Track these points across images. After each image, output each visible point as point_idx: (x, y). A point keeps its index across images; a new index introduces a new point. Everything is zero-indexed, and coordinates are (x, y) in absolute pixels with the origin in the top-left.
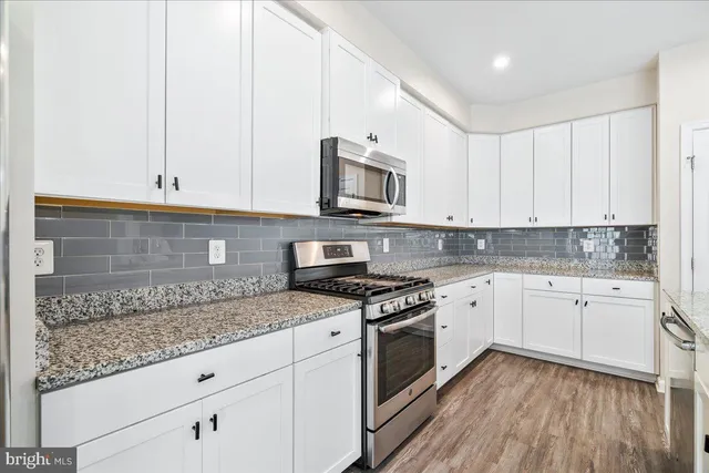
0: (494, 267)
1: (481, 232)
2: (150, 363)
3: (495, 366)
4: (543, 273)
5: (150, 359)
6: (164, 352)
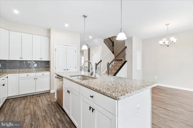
3: (11, 103)
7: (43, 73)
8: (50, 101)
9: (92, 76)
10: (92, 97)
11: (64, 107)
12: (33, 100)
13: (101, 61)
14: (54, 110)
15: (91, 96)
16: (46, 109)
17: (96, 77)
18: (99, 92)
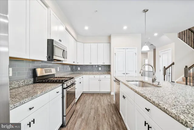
0: (83, 74)
1: (79, 66)
2: (17, 107)
3: (84, 96)
4: (93, 75)
5: (17, 105)
6: (20, 103)
7: (105, 76)
8: (110, 102)
9: (154, 83)
10: (148, 110)
11: (121, 112)
12: (98, 98)
13: (173, 64)
14: (112, 111)
15: (146, 108)
16: (106, 109)
17: (159, 85)
18: (158, 106)
